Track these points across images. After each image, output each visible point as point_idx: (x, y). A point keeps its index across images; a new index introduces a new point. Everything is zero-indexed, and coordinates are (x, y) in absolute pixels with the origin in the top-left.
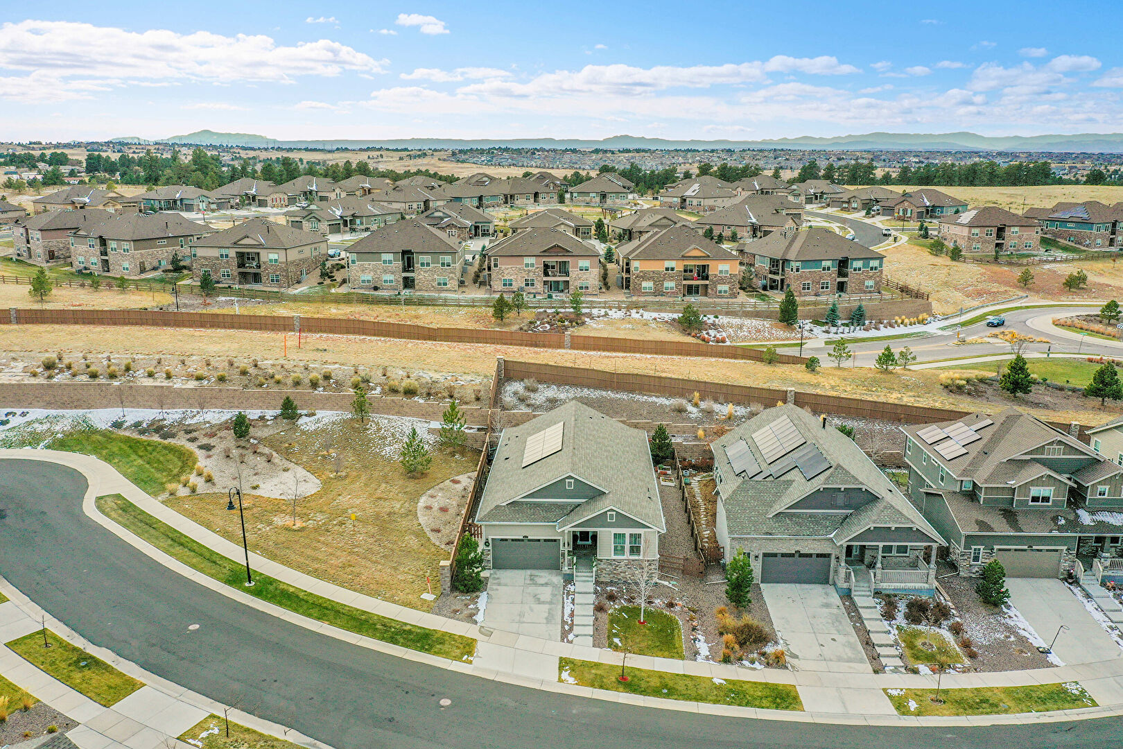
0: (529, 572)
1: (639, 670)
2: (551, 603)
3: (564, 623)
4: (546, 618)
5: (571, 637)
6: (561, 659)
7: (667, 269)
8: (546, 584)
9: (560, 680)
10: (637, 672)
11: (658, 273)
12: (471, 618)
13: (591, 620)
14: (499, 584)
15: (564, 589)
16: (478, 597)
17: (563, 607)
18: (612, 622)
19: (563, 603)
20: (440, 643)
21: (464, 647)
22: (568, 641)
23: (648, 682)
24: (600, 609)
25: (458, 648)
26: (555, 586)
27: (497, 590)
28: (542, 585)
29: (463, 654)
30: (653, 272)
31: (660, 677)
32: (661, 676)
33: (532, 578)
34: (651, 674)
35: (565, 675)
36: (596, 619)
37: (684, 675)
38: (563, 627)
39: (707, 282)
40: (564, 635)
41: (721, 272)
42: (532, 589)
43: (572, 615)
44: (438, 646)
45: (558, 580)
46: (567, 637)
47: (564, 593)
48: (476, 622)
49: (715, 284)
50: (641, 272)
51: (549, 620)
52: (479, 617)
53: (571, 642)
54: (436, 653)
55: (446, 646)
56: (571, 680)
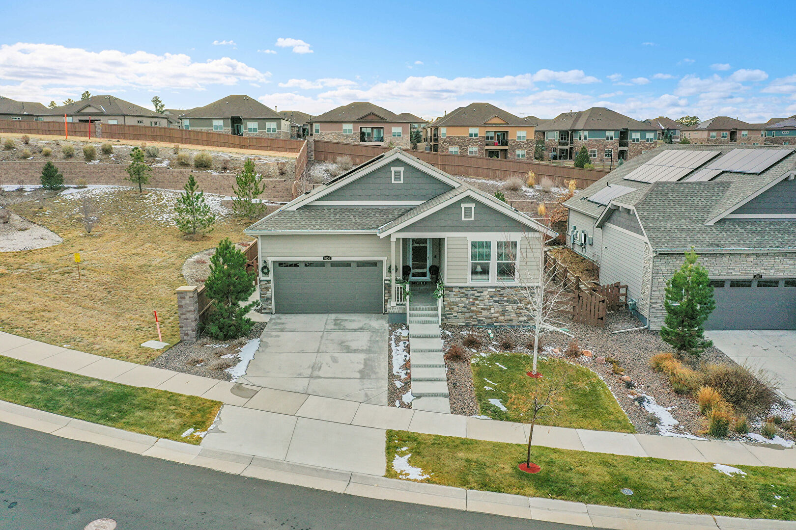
0: (333, 316)
1: (555, 451)
2: (368, 351)
3: (392, 377)
4: (360, 372)
5: (407, 398)
6: (391, 435)
7: (471, 135)
8: (361, 329)
9: (390, 473)
10: (553, 456)
11: (464, 139)
12: (221, 372)
13: (443, 373)
14: (282, 330)
15: (390, 335)
16: (241, 344)
17: (390, 357)
18: (479, 374)
19: (390, 351)
20: (146, 408)
21: (193, 415)
22: (403, 405)
23: (584, 474)
24: (454, 356)
25: (179, 415)
26: (375, 332)
27: (278, 336)
28: (355, 330)
29: (184, 427)
30: (459, 137)
31: (605, 463)
32: (606, 461)
33: (337, 322)
34: (584, 457)
35: (401, 463)
36: (452, 371)
37: (652, 460)
38: (391, 384)
39: (507, 147)
40: (394, 395)
41: (519, 137)
42: (337, 335)
43: (407, 366)
44: (138, 414)
45: (380, 324)
46: (400, 399)
47: (390, 339)
48: (229, 377)
49: (514, 149)
50: (448, 137)
51: (366, 373)
52: (237, 371)
53: (409, 406)
54: (128, 426)
55: (156, 413)
56: (415, 473)
